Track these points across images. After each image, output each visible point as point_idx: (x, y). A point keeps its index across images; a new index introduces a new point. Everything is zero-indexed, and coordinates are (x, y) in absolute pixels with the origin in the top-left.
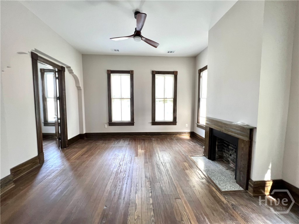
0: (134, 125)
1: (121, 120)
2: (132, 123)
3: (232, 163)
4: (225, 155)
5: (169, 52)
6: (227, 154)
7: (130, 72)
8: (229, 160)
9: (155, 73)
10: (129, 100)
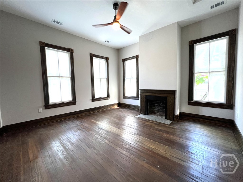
0: (76, 104)
1: (61, 101)
2: (73, 102)
3: (157, 113)
4: (152, 110)
5: (105, 41)
6: (154, 109)
7: (70, 50)
8: (155, 112)
9: (93, 56)
10: (70, 79)
